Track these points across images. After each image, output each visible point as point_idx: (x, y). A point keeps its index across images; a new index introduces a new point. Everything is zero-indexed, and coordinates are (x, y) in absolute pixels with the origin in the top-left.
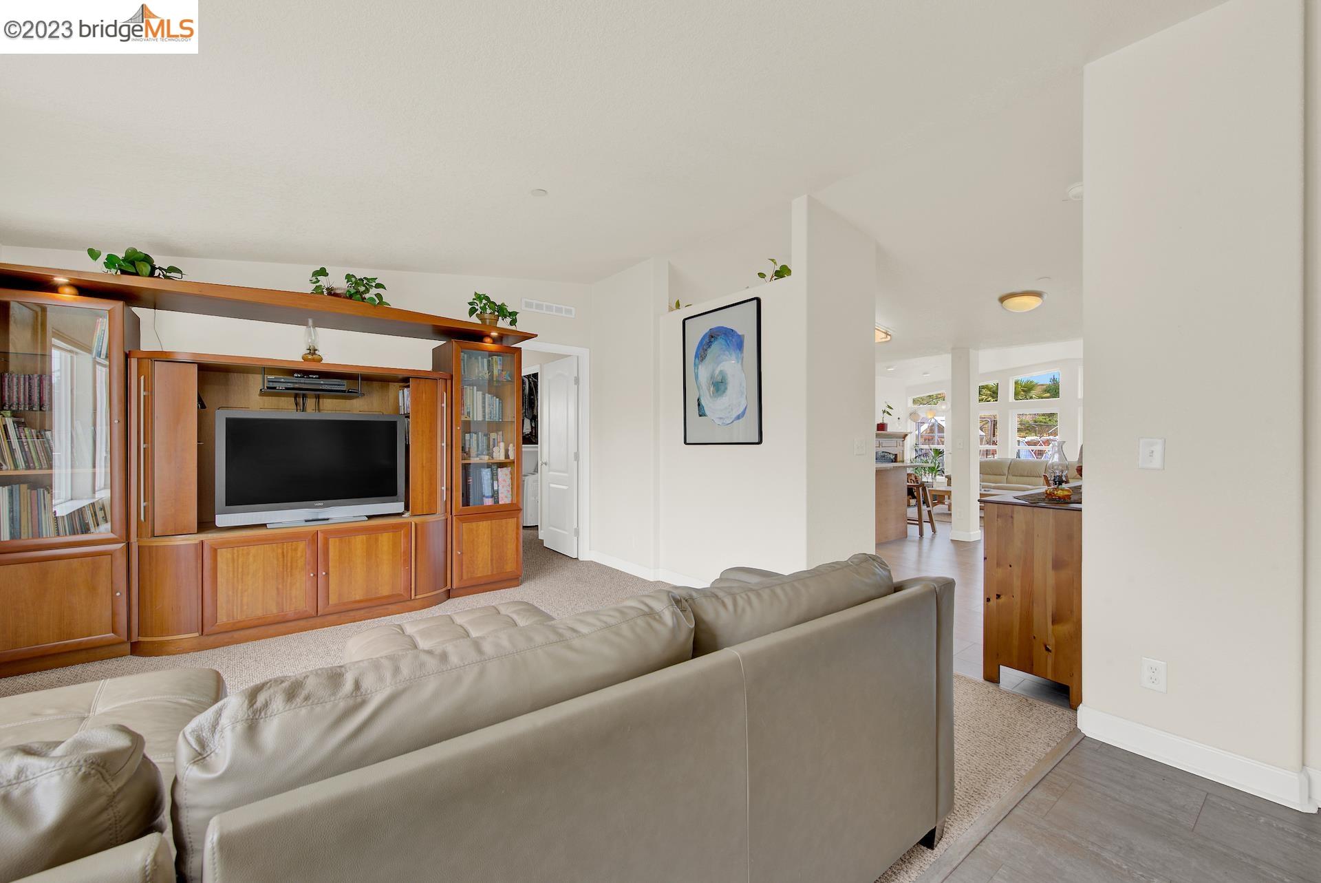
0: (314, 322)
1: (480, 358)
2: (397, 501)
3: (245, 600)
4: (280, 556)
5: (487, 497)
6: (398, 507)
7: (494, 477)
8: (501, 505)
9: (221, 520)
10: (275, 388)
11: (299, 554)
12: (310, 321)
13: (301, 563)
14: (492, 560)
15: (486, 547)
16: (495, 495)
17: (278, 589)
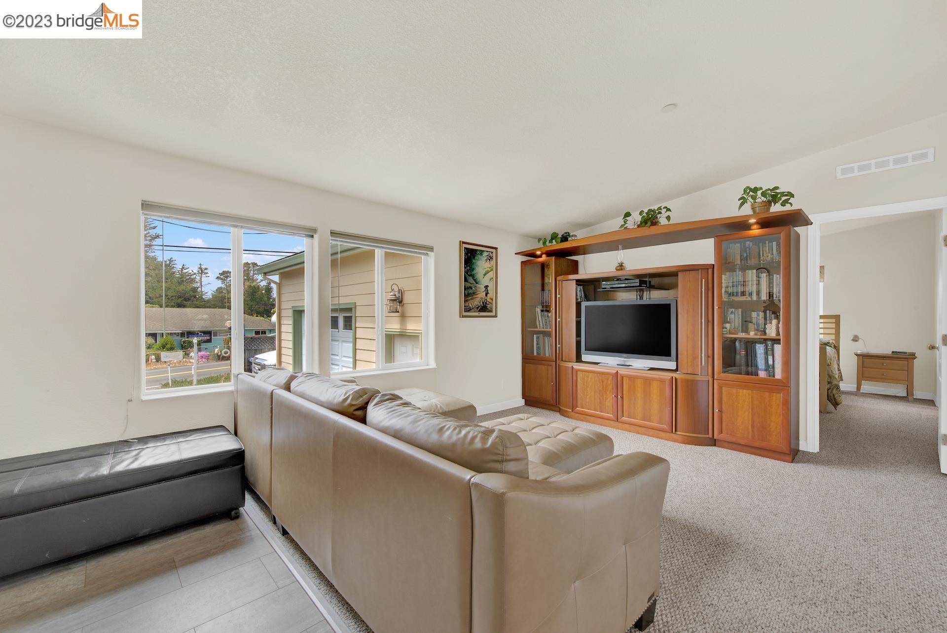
0: (622, 247)
1: (767, 242)
2: (671, 361)
3: (587, 401)
4: (601, 381)
5: (761, 370)
6: (672, 365)
7: (769, 352)
8: (777, 379)
9: (585, 357)
10: (605, 288)
11: (609, 382)
12: (620, 247)
13: (610, 387)
14: (753, 427)
15: (747, 413)
16: (770, 369)
17: (600, 399)
